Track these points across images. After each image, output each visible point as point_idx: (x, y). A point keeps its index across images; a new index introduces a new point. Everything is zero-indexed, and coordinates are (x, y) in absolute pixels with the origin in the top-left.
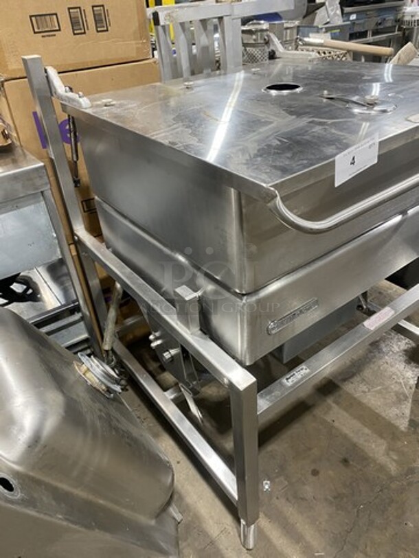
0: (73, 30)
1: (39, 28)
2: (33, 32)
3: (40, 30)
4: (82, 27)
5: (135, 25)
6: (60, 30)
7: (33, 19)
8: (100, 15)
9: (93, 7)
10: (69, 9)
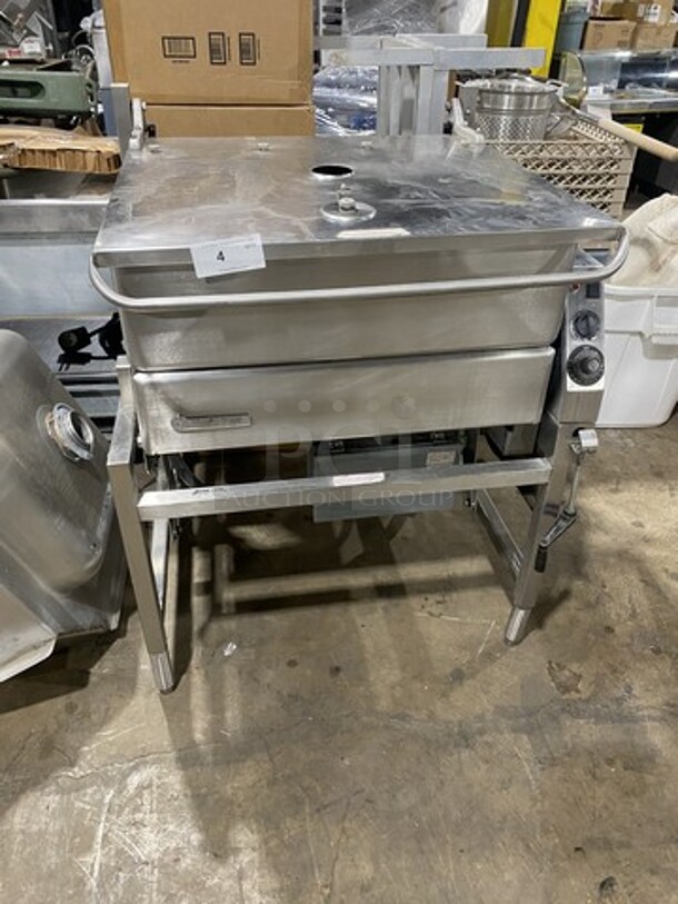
0: (212, 58)
1: (170, 51)
2: (162, 55)
3: (173, 54)
4: (222, 55)
5: (294, 61)
6: (195, 56)
7: (166, 41)
8: (248, 45)
9: (240, 35)
10: (210, 34)
